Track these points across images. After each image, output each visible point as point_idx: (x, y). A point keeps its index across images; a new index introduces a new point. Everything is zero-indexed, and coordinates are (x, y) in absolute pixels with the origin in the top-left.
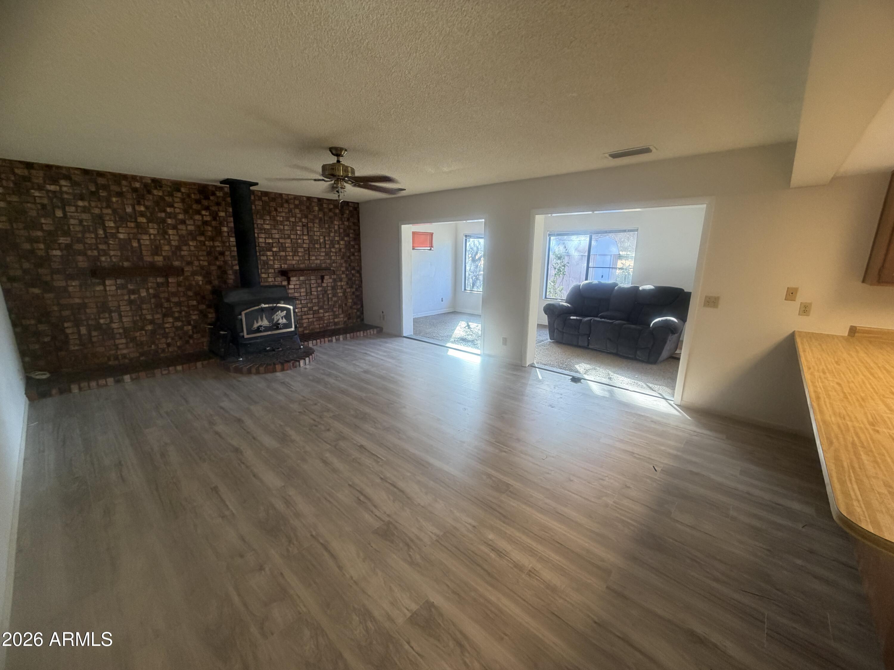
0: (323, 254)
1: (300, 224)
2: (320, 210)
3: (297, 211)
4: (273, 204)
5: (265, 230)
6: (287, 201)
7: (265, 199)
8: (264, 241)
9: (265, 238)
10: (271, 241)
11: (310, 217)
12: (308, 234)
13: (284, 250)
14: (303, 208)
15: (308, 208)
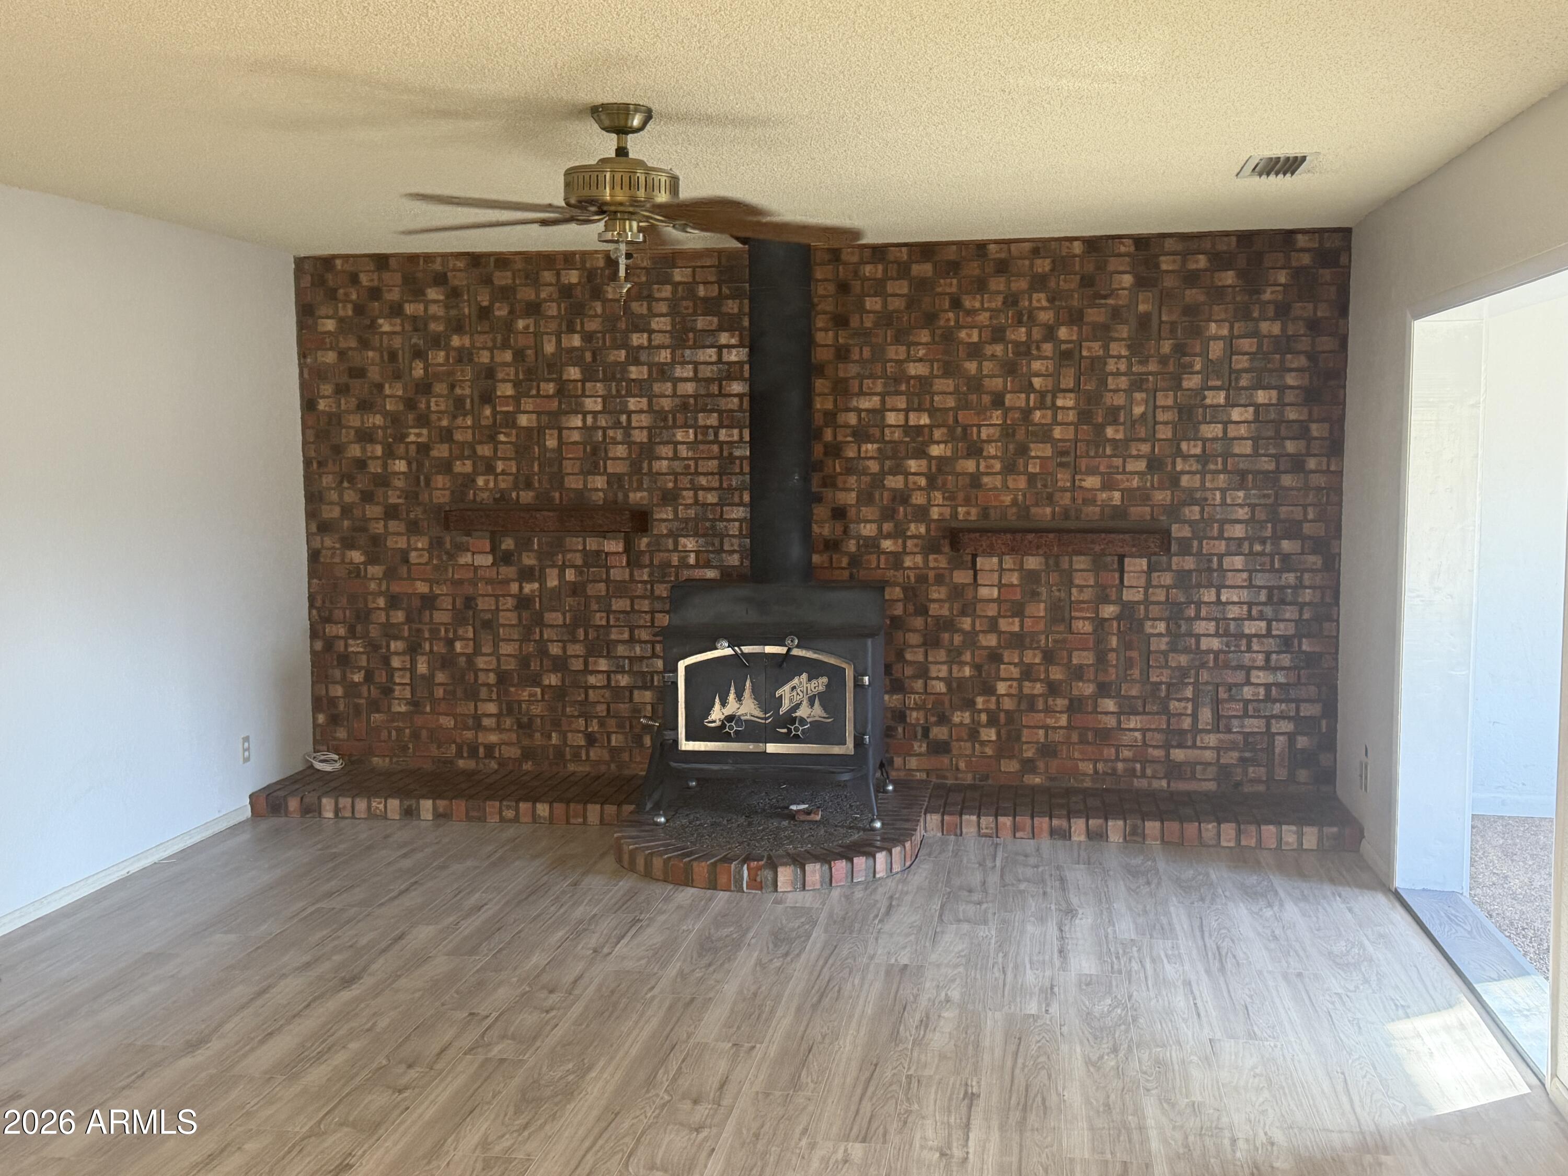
0: (1141, 465)
1: (1048, 348)
2: (1142, 283)
3: (1040, 299)
4: (950, 285)
5: (908, 383)
6: (1003, 267)
7: (923, 269)
8: (902, 422)
9: (907, 411)
10: (925, 420)
11: (1094, 315)
12: (1076, 390)
13: (975, 451)
14: (1069, 283)
15: (1087, 282)
